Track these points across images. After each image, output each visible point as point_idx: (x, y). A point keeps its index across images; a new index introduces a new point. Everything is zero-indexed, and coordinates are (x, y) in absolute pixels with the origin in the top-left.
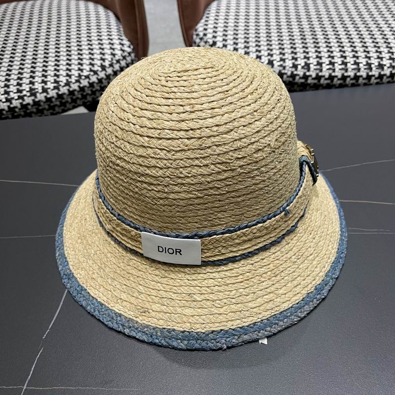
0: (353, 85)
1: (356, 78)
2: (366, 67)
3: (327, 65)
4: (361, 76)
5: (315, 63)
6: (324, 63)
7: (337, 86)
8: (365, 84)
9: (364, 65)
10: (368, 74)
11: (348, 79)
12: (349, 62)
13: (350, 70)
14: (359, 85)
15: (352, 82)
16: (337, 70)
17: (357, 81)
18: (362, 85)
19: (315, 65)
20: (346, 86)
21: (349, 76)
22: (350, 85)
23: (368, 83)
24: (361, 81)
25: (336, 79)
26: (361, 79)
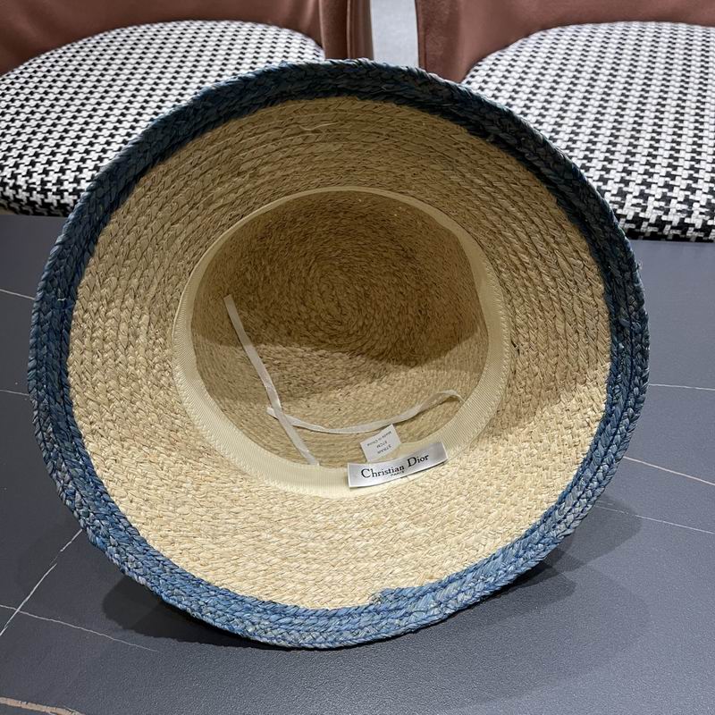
0: (676, 238)
1: (683, 226)
2: (703, 210)
3: (635, 197)
4: (693, 225)
5: (615, 192)
6: (631, 193)
7: (648, 235)
8: (699, 240)
9: (701, 206)
10: (705, 222)
11: (668, 227)
12: (676, 198)
13: (673, 211)
14: (687, 240)
15: (674, 232)
16: (650, 208)
17: (684, 232)
18: (693, 239)
19: (613, 195)
20: (665, 237)
21: (671, 222)
22: (670, 237)
23: (705, 238)
24: (690, 232)
25: (645, 224)
26: (691, 229)
